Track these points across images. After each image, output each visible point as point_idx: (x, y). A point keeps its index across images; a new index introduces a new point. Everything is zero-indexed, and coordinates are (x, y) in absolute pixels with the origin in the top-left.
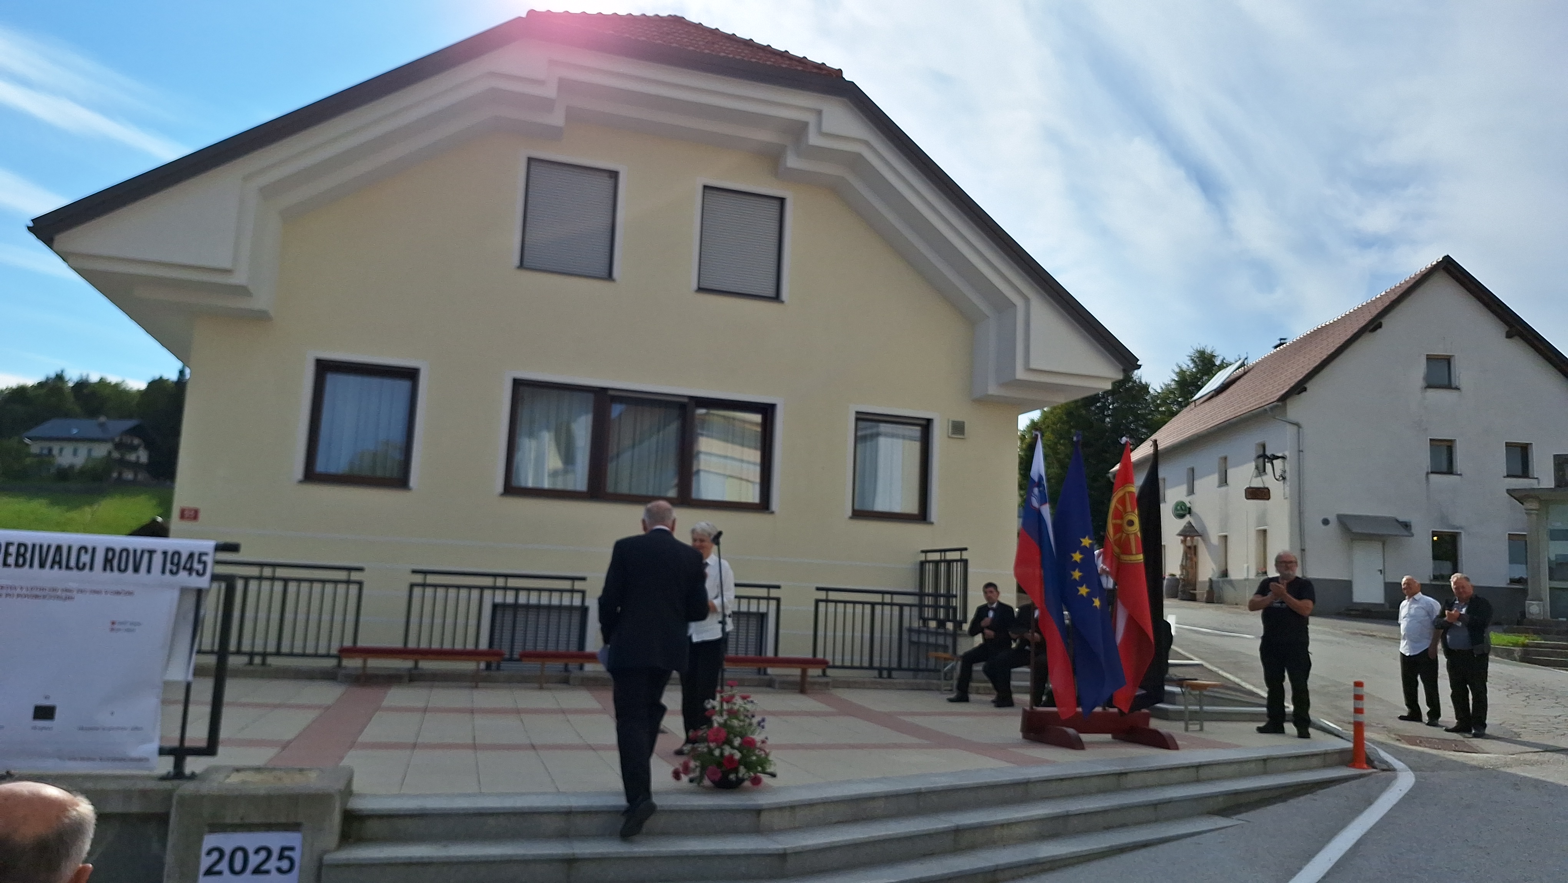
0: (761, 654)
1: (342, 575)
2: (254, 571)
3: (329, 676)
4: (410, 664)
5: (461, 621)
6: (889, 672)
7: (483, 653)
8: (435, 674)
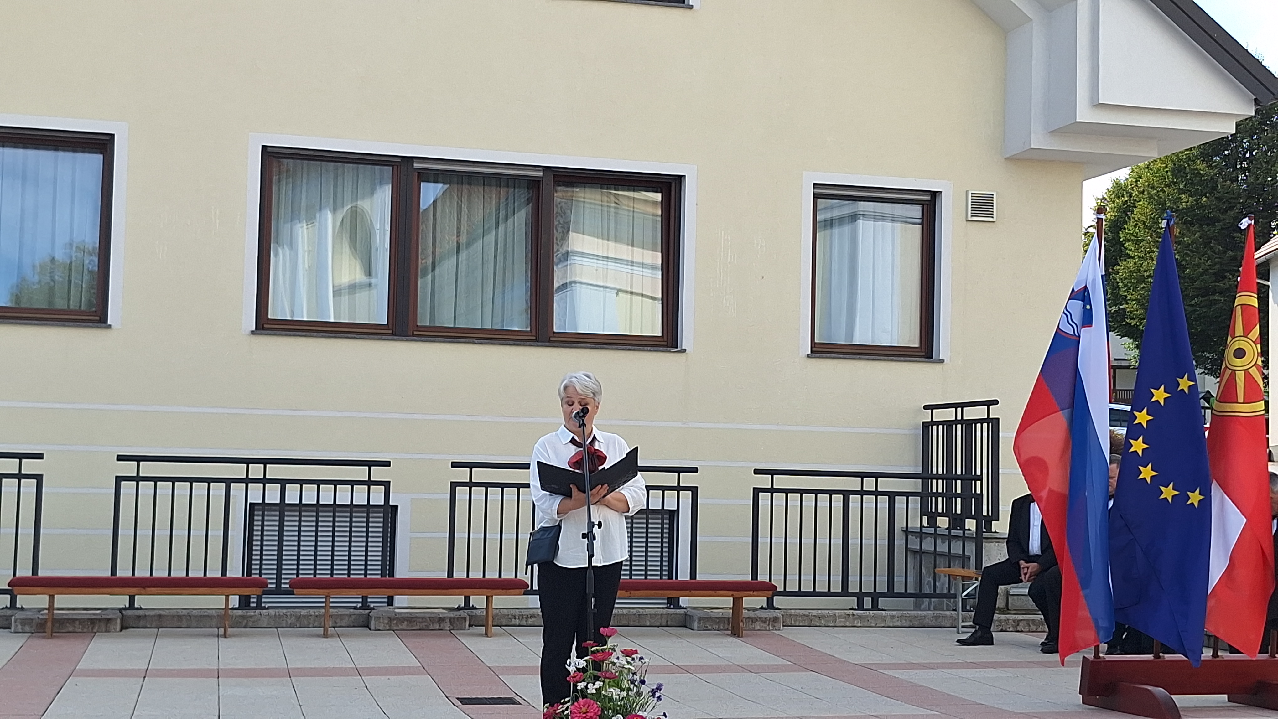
0: (668, 577)
1: (10, 466)
4: (122, 601)
5: (198, 532)
6: (875, 600)
7: (234, 583)
8: (160, 615)
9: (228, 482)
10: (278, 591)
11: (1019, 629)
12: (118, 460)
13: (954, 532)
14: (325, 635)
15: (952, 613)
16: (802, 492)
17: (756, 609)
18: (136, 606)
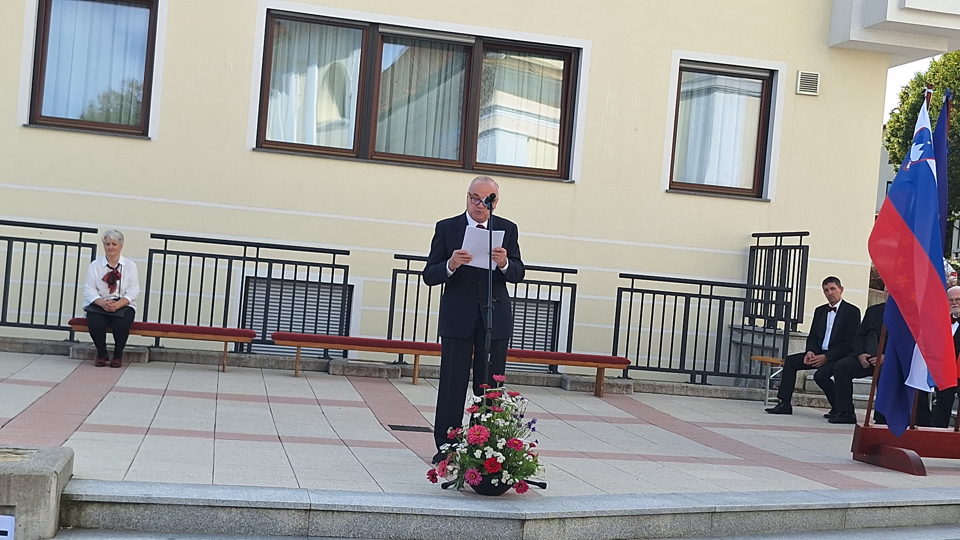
0: (551, 349)
1: (74, 237)
3: (61, 350)
4: (150, 341)
6: (704, 377)
7: (232, 333)
8: (177, 353)
9: (231, 259)
10: (263, 341)
11: (811, 405)
12: (151, 237)
13: (767, 330)
14: (296, 376)
15: (762, 390)
16: (654, 293)
17: (615, 378)
18: (160, 345)
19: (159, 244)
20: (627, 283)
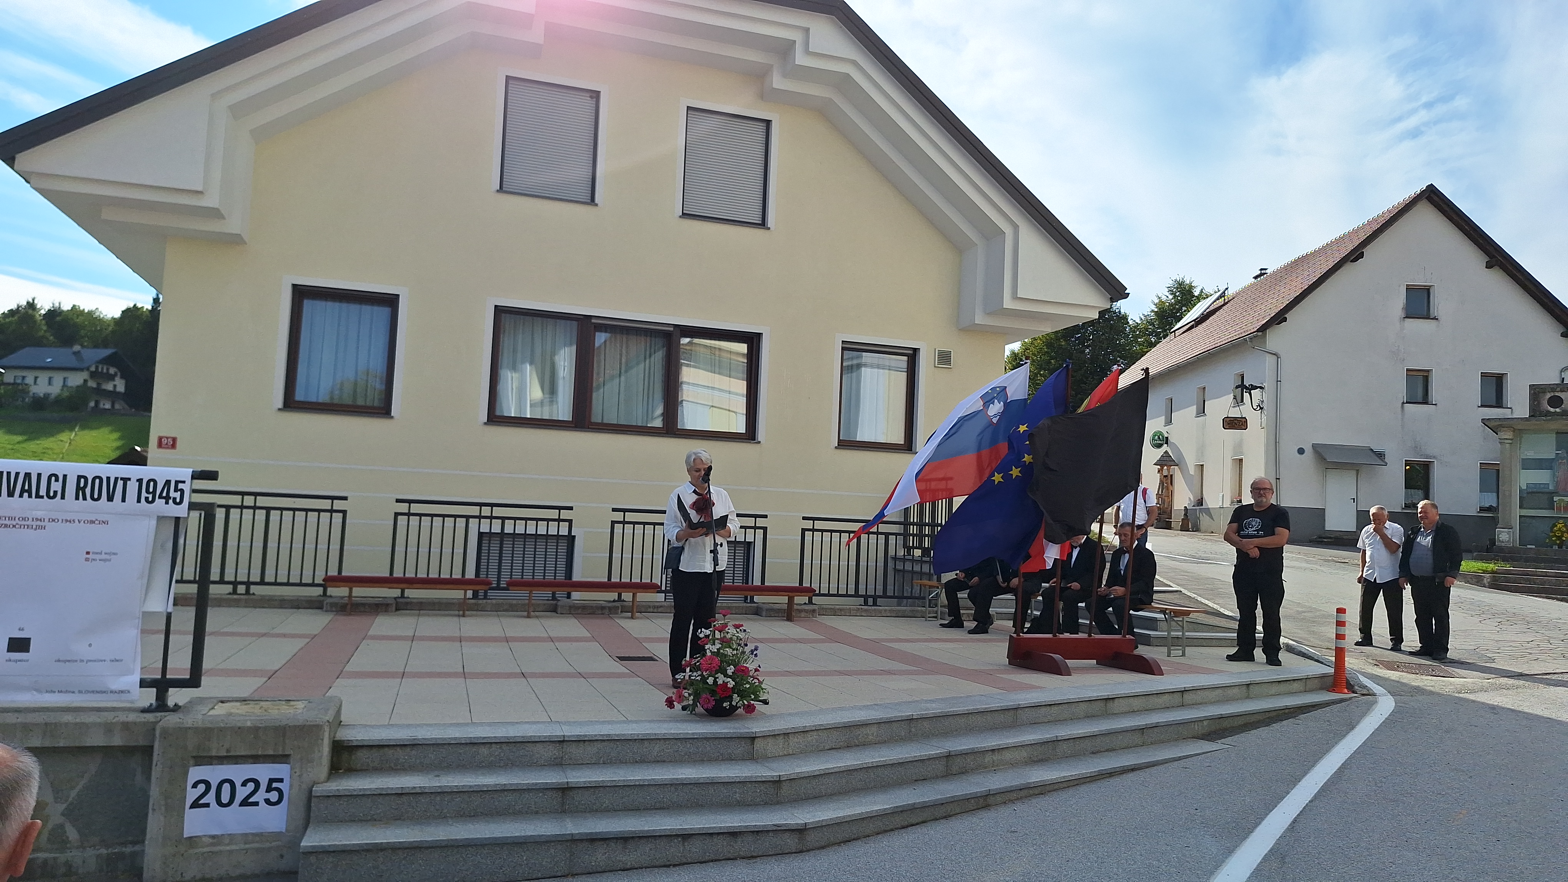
0: (747, 583)
1: (326, 504)
2: (236, 500)
3: (315, 605)
4: (397, 593)
5: (447, 550)
6: (875, 600)
7: (470, 582)
8: (421, 603)
9: (467, 517)
10: (498, 588)
12: (396, 502)
13: (924, 559)
14: (528, 617)
15: (923, 608)
16: (832, 531)
17: (801, 605)
18: (405, 596)
19: (404, 508)
20: (809, 524)
